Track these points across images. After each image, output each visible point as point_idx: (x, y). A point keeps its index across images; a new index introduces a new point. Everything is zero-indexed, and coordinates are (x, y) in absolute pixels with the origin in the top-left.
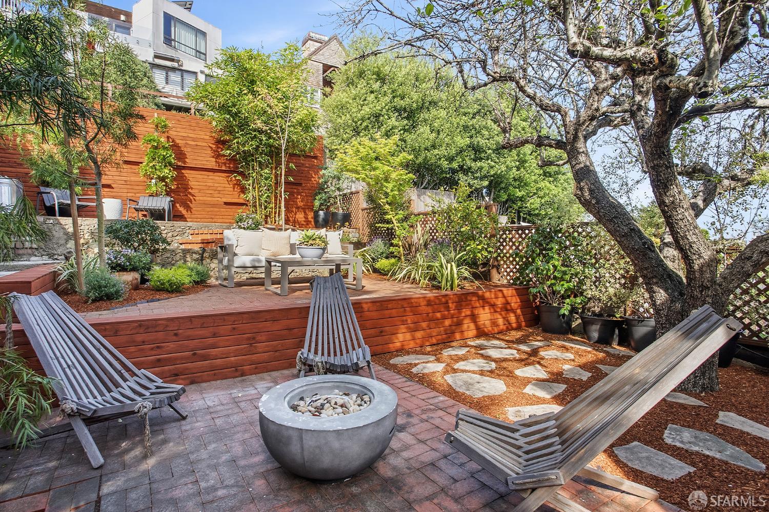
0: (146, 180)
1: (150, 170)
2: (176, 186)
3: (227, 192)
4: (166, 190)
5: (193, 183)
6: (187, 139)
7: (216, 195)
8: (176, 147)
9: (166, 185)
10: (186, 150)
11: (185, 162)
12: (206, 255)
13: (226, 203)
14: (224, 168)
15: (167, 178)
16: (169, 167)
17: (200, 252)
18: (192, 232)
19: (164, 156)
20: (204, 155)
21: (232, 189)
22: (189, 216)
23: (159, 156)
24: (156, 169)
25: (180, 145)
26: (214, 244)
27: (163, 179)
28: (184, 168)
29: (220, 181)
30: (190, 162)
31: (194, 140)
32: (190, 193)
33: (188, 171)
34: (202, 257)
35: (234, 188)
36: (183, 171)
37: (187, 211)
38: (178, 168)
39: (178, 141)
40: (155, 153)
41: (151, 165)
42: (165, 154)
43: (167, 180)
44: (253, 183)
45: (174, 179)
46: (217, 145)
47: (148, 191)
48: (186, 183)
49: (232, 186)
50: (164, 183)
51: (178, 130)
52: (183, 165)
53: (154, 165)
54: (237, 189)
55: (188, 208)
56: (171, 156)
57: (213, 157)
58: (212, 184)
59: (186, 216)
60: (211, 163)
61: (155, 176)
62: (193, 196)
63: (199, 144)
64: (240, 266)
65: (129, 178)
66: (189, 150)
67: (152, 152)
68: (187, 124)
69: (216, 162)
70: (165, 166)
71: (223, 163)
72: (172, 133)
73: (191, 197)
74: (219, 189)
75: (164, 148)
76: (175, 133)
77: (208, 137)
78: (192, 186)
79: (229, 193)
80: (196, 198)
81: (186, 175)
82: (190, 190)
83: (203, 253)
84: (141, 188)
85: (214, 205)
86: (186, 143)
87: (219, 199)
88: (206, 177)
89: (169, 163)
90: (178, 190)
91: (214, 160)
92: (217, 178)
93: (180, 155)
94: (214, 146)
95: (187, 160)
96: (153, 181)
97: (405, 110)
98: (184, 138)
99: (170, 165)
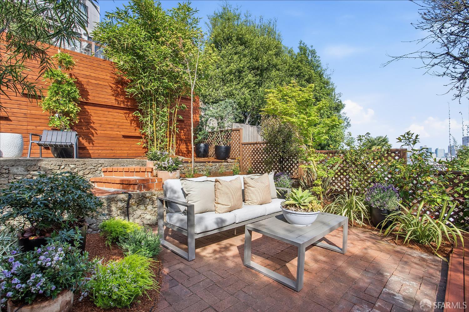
0: (48, 113)
1: (54, 104)
2: (79, 120)
3: (125, 127)
4: (70, 125)
5: (95, 118)
6: (90, 77)
7: (115, 129)
8: (78, 84)
9: (71, 120)
10: (88, 88)
11: (87, 99)
12: (132, 201)
13: (125, 137)
14: (122, 106)
15: (72, 112)
16: (74, 103)
17: (126, 199)
18: (105, 169)
19: (69, 91)
20: (105, 93)
21: (129, 124)
22: (91, 148)
23: (64, 91)
24: (59, 104)
25: (82, 83)
26: (136, 187)
27: (67, 114)
28: (87, 104)
29: (120, 117)
30: (92, 98)
31: (96, 79)
32: (92, 128)
33: (89, 107)
34: (128, 204)
35: (131, 124)
36: (86, 107)
37: (89, 143)
38: (81, 104)
39: (81, 79)
40: (59, 88)
41: (54, 99)
42: (69, 89)
43: (72, 115)
44: (151, 119)
45: (78, 114)
46: (117, 85)
47: (51, 125)
48: (88, 117)
49: (129, 121)
50: (68, 118)
51: (81, 68)
52: (85, 101)
53: (57, 99)
54: (134, 125)
55: (90, 141)
56: (75, 91)
57: (113, 95)
58: (112, 120)
59: (88, 148)
60: (112, 101)
61: (59, 111)
62: (95, 129)
63: (100, 83)
64: (202, 232)
65: (29, 111)
66: (91, 88)
67: (56, 86)
68: (90, 64)
69: (116, 100)
70: (70, 101)
71: (121, 101)
72: (76, 71)
73: (93, 131)
74: (118, 124)
75: (69, 84)
76: (78, 71)
77: (109, 77)
78: (94, 121)
79: (127, 127)
80: (98, 132)
81: (89, 111)
82: (92, 125)
83: (129, 199)
84: (43, 121)
85: (113, 138)
86: (88, 82)
87: (118, 133)
88: (106, 113)
89: (73, 98)
90: (81, 124)
91: (114, 98)
92: (115, 114)
93: (84, 92)
94: (114, 86)
95: (89, 97)
96: (57, 115)
97: (258, 69)
98: (87, 77)
99: (74, 101)
